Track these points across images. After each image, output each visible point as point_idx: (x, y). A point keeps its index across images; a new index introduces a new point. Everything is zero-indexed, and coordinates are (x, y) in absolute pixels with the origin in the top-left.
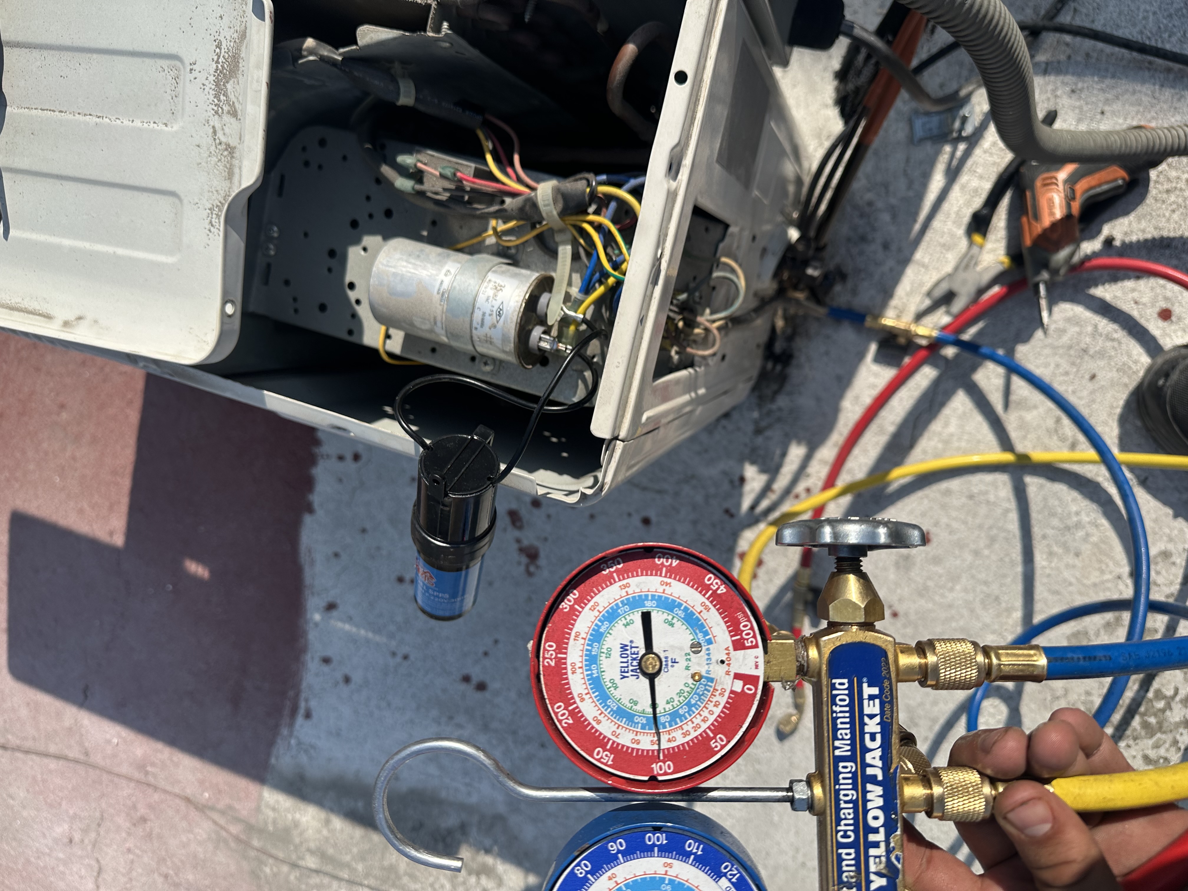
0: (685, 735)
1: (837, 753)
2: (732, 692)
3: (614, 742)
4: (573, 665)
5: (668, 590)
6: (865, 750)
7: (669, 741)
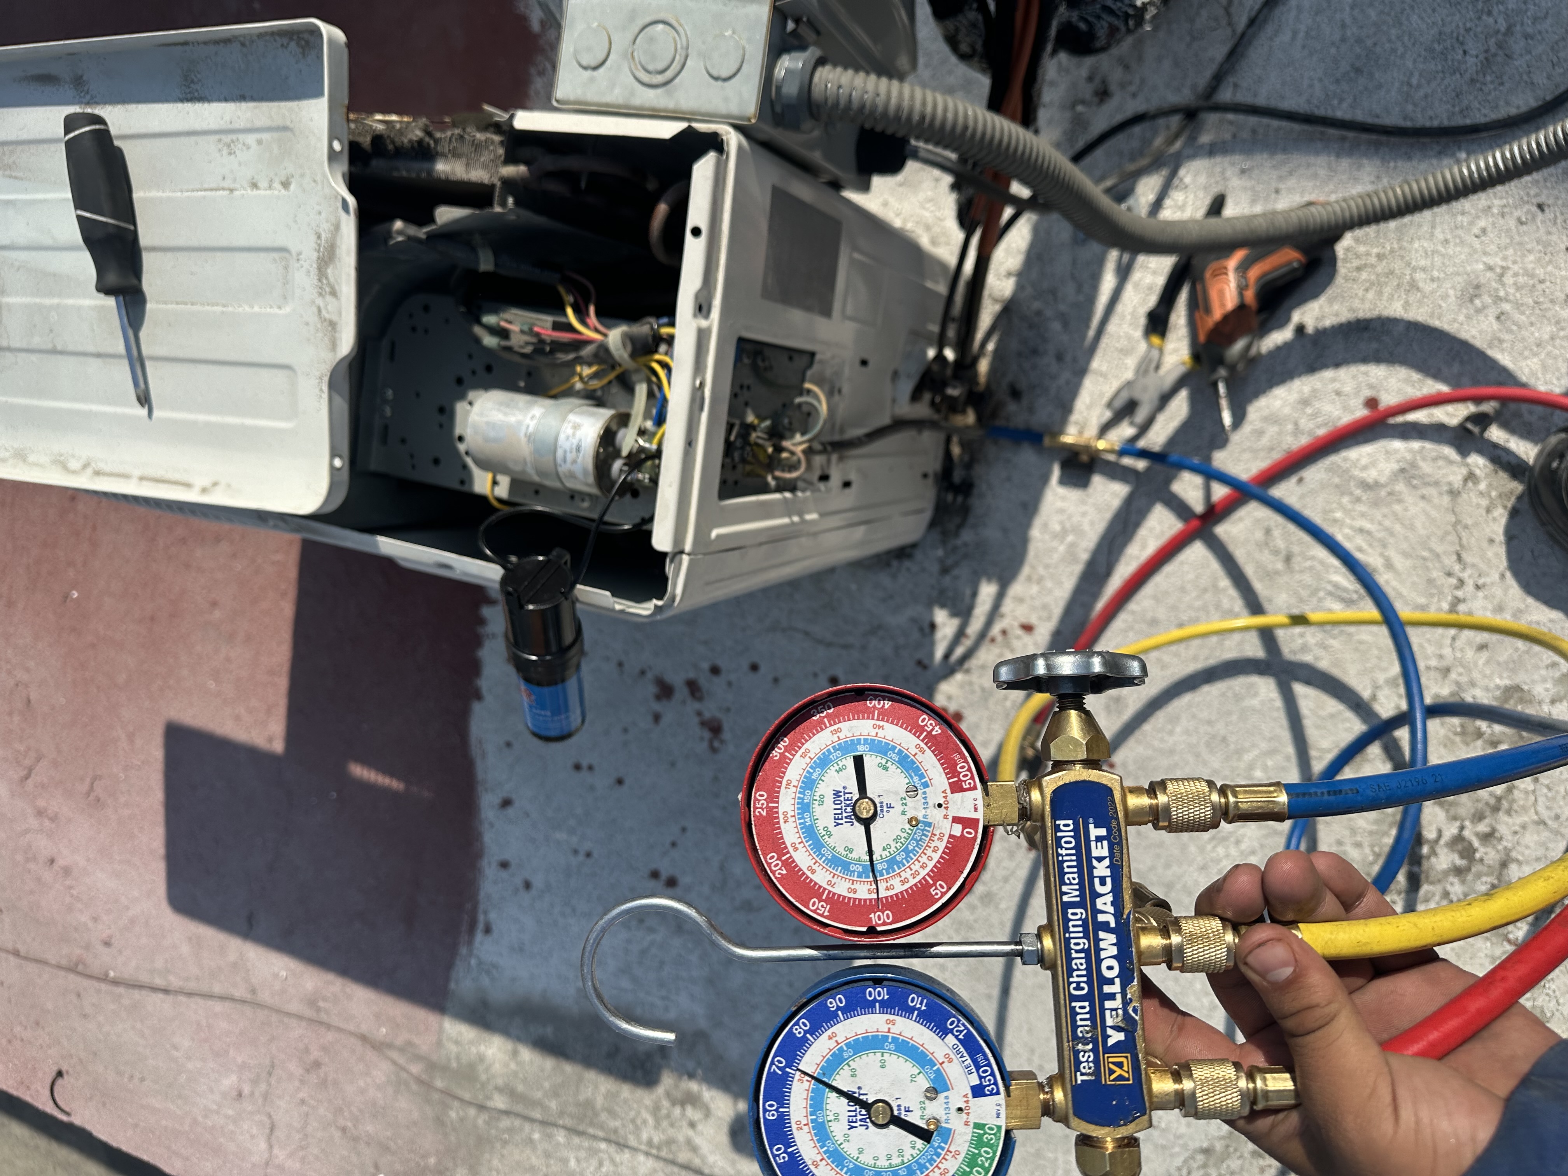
0: (903, 882)
1: (1066, 898)
2: (951, 836)
3: (830, 892)
4: (785, 813)
5: (881, 733)
6: (1096, 895)
7: (887, 889)
